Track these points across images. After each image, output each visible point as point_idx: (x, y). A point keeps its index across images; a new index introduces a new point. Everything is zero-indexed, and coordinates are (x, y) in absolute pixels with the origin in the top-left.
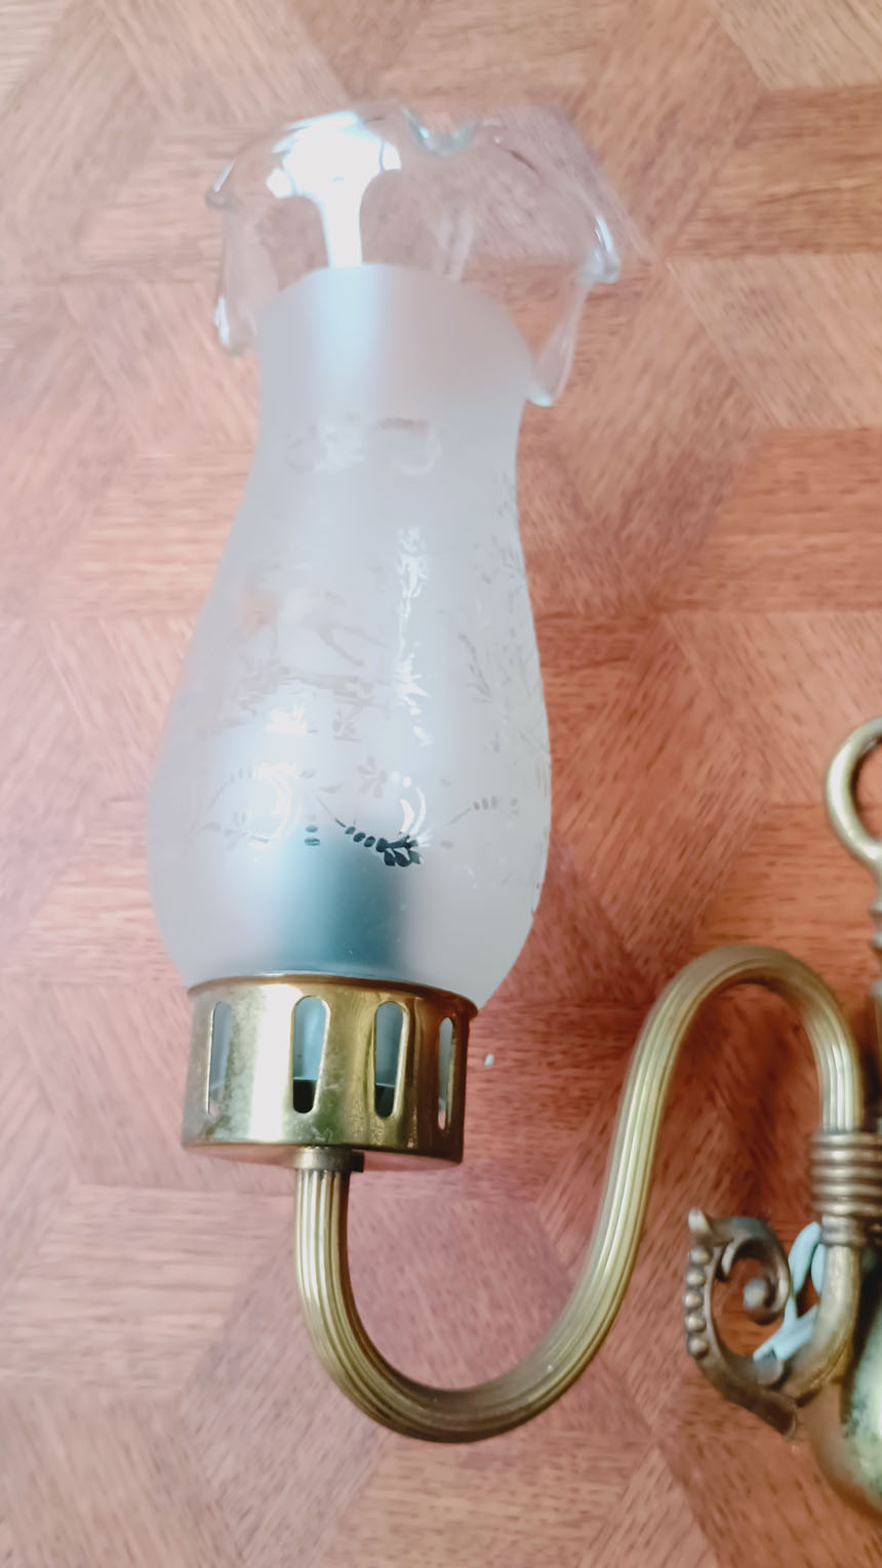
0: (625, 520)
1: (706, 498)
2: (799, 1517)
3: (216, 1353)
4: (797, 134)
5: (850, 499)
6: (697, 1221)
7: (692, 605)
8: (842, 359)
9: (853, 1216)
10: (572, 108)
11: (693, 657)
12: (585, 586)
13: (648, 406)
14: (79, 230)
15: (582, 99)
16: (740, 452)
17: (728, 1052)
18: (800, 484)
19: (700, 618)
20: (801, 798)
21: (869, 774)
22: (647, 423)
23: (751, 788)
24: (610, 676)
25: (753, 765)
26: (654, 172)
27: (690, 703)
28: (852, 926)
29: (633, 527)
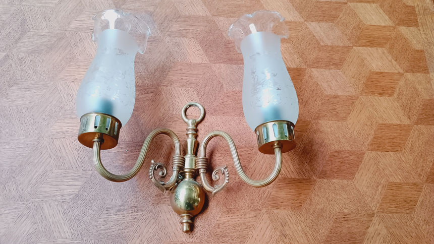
0: (154, 74)
1: (167, 71)
2: (169, 217)
3: (77, 196)
4: (184, 21)
5: (188, 72)
6: (153, 161)
7: (164, 86)
8: (189, 53)
9: (178, 166)
10: (151, 14)
11: (163, 93)
12: (147, 82)
13: (160, 57)
14: (69, 23)
15: (153, 13)
16: (173, 65)
17: (164, 150)
18: (181, 70)
19: (165, 87)
20: (178, 114)
21: (188, 111)
22: (159, 60)
23: (170, 112)
24: (150, 95)
25: (171, 109)
26: (163, 24)
27: (162, 100)
28: (183, 132)
29: (156, 74)
